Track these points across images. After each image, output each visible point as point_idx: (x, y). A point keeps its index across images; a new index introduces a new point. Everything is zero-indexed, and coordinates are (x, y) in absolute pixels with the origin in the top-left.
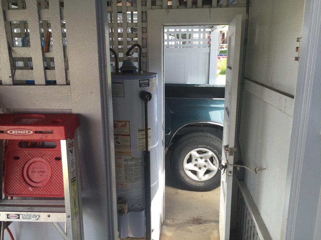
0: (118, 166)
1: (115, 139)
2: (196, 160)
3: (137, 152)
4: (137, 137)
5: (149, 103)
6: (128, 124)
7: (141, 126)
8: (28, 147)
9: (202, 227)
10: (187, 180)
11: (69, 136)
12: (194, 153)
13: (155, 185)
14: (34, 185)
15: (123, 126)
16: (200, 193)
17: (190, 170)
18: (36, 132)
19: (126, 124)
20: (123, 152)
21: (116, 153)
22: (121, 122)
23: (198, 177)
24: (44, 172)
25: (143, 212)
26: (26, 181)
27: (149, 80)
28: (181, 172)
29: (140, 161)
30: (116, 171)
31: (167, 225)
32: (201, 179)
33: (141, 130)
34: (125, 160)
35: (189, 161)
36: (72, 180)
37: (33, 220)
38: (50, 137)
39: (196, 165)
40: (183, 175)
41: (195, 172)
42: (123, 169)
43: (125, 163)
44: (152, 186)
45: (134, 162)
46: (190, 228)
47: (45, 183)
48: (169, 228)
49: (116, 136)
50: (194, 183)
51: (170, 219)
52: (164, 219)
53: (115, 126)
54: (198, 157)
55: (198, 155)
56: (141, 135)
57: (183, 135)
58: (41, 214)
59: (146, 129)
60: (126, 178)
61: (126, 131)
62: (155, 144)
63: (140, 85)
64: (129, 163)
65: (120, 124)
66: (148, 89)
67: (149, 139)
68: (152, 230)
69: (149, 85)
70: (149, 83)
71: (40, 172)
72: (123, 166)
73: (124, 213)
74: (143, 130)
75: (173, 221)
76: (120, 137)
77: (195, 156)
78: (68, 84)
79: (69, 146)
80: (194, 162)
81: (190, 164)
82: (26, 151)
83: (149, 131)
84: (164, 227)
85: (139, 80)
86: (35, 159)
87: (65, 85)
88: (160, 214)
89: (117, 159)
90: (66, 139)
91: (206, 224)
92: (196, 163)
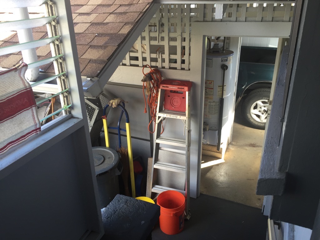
0: (205, 105)
1: (205, 90)
2: (261, 108)
3: (216, 98)
4: (217, 90)
5: (226, 71)
6: (213, 82)
7: (221, 84)
8: (172, 92)
9: (255, 149)
10: (252, 120)
11: (189, 90)
12: (259, 102)
13: (226, 118)
14: (174, 106)
15: (210, 83)
16: (260, 130)
17: (255, 114)
18: (178, 88)
19: (212, 82)
20: (209, 98)
21: (205, 97)
22: (209, 81)
23: (260, 120)
24: (178, 102)
25: (217, 131)
26: (172, 104)
27: (227, 58)
28: (248, 115)
29: (218, 104)
30: (204, 107)
31: (232, 145)
32: (262, 121)
33: (220, 86)
34: (210, 102)
35: (255, 108)
36: (189, 106)
37: (175, 118)
38: (183, 90)
39: (260, 111)
40: (249, 117)
41: (258, 116)
42: (208, 107)
43: (209, 104)
44: (223, 118)
45: (214, 104)
46: (247, 148)
47: (178, 106)
48: (233, 146)
49: (206, 88)
50: (256, 123)
51: (235, 142)
52: (231, 141)
53: (206, 83)
54: (262, 106)
55: (262, 104)
56: (219, 89)
57: (254, 90)
58: (178, 116)
59: (223, 86)
60: (209, 112)
61: (211, 86)
62: (228, 94)
63: (222, 61)
64: (212, 104)
65: (208, 82)
66: (226, 63)
67: (224, 92)
68: (221, 143)
69: (227, 61)
70: (227, 59)
71: (177, 102)
72: (208, 106)
73: (206, 130)
74: (221, 86)
75: (237, 143)
76: (207, 89)
77: (260, 105)
78: (189, 70)
79: (189, 94)
80: (259, 109)
81: (256, 110)
82: (172, 94)
83: (224, 87)
84: (230, 145)
85: (221, 58)
86: (175, 97)
87: (188, 70)
88: (228, 137)
89: (205, 101)
90: (188, 91)
91: (258, 148)
92: (260, 109)
